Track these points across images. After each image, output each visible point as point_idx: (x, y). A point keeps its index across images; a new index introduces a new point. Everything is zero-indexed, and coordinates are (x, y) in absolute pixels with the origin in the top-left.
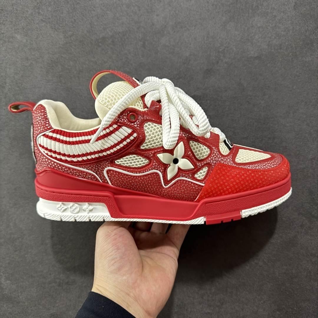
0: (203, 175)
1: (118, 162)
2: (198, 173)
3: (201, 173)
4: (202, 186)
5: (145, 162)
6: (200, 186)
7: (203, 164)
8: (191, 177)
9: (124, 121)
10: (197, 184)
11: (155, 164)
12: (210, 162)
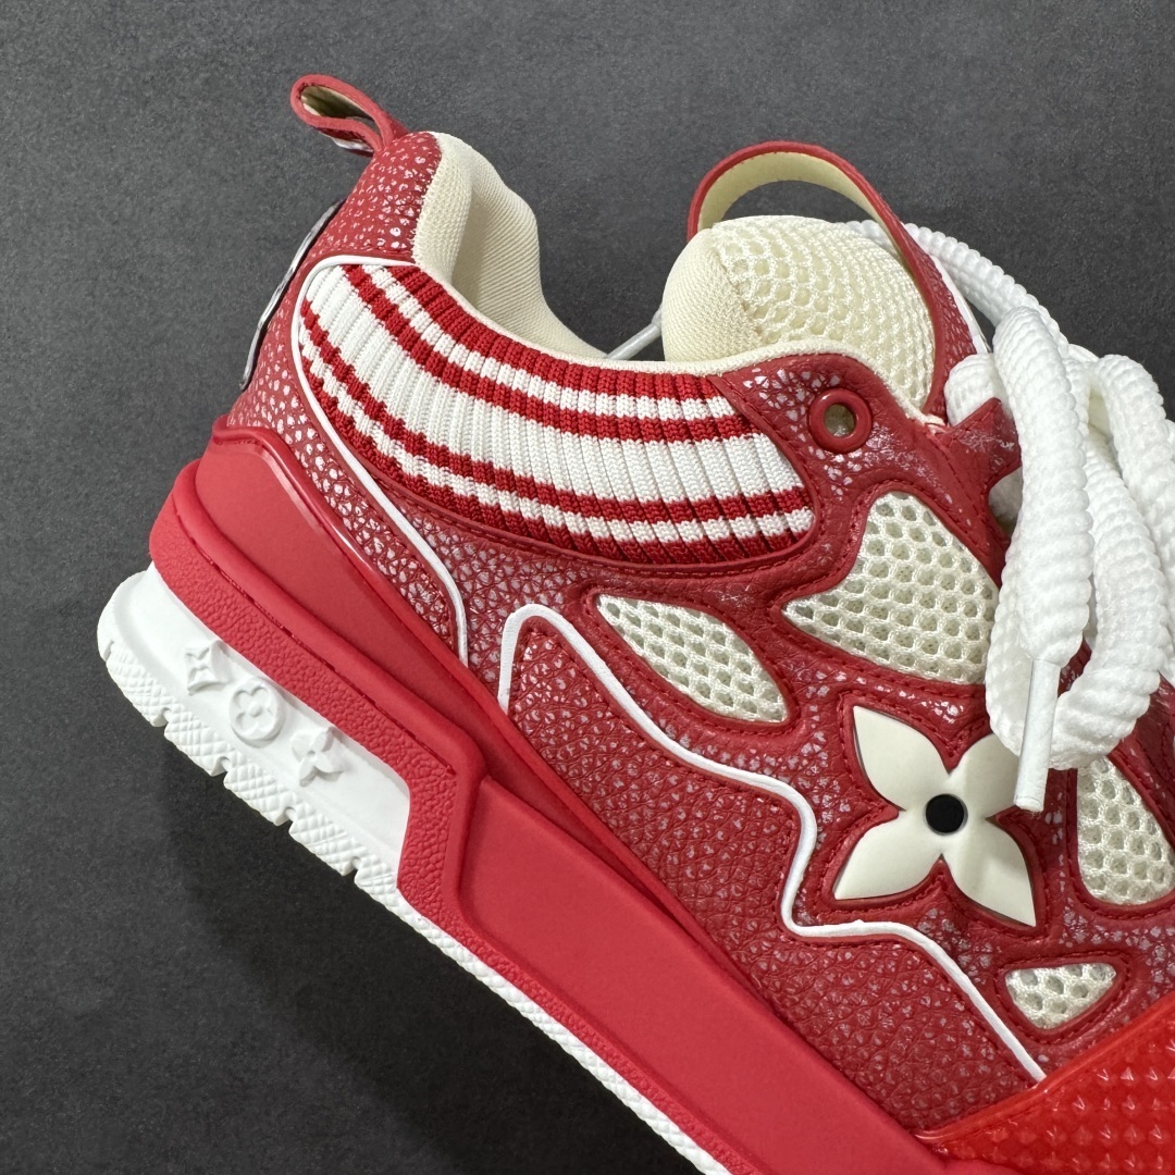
0: (1062, 1007)
1: (616, 613)
2: (1042, 974)
3: (1057, 985)
4: (1025, 1078)
5: (765, 705)
6: (1010, 1061)
7: (1096, 939)
8: (980, 969)
9: (785, 407)
10: (995, 1041)
11: (813, 757)
12: (1151, 949)
